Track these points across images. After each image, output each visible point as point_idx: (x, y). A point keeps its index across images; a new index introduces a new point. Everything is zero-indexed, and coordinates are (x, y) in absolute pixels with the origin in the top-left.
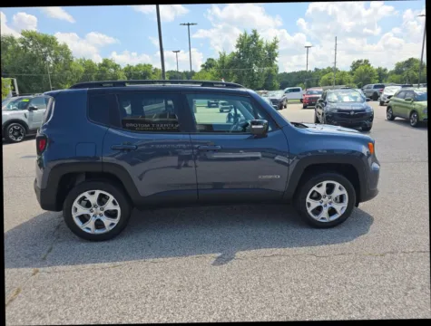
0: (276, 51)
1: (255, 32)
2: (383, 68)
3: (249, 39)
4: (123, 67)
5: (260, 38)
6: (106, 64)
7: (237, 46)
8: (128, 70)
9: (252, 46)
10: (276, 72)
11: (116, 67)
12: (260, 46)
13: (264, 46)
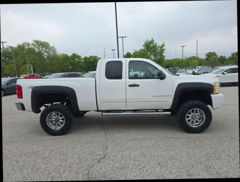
0: (164, 48)
1: (152, 39)
2: (223, 56)
3: (150, 42)
4: (82, 57)
5: (155, 42)
6: (74, 55)
7: (144, 46)
8: (85, 58)
9: (151, 46)
10: (164, 58)
11: (79, 57)
12: (155, 46)
13: (157, 45)
